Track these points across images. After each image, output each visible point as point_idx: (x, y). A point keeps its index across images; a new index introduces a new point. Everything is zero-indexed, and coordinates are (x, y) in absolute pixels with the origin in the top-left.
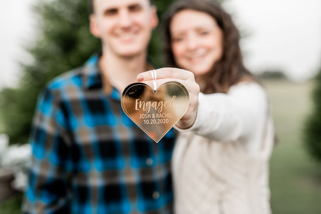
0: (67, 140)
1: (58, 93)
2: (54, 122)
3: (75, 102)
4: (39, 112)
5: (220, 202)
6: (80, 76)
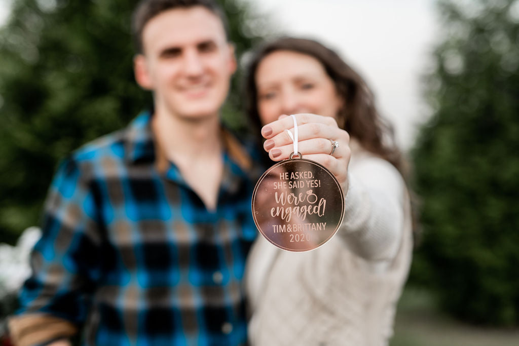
0: (96, 239)
6: (122, 143)
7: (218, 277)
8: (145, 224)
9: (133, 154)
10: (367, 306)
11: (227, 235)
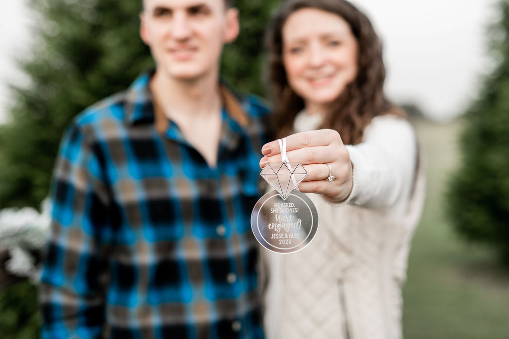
0: (104, 198)
1: (90, 130)
2: (85, 173)
3: (115, 143)
4: (62, 158)
5: (340, 282)
6: (122, 104)
7: (221, 230)
8: (148, 183)
9: (132, 116)
10: (381, 246)
11: (229, 189)
